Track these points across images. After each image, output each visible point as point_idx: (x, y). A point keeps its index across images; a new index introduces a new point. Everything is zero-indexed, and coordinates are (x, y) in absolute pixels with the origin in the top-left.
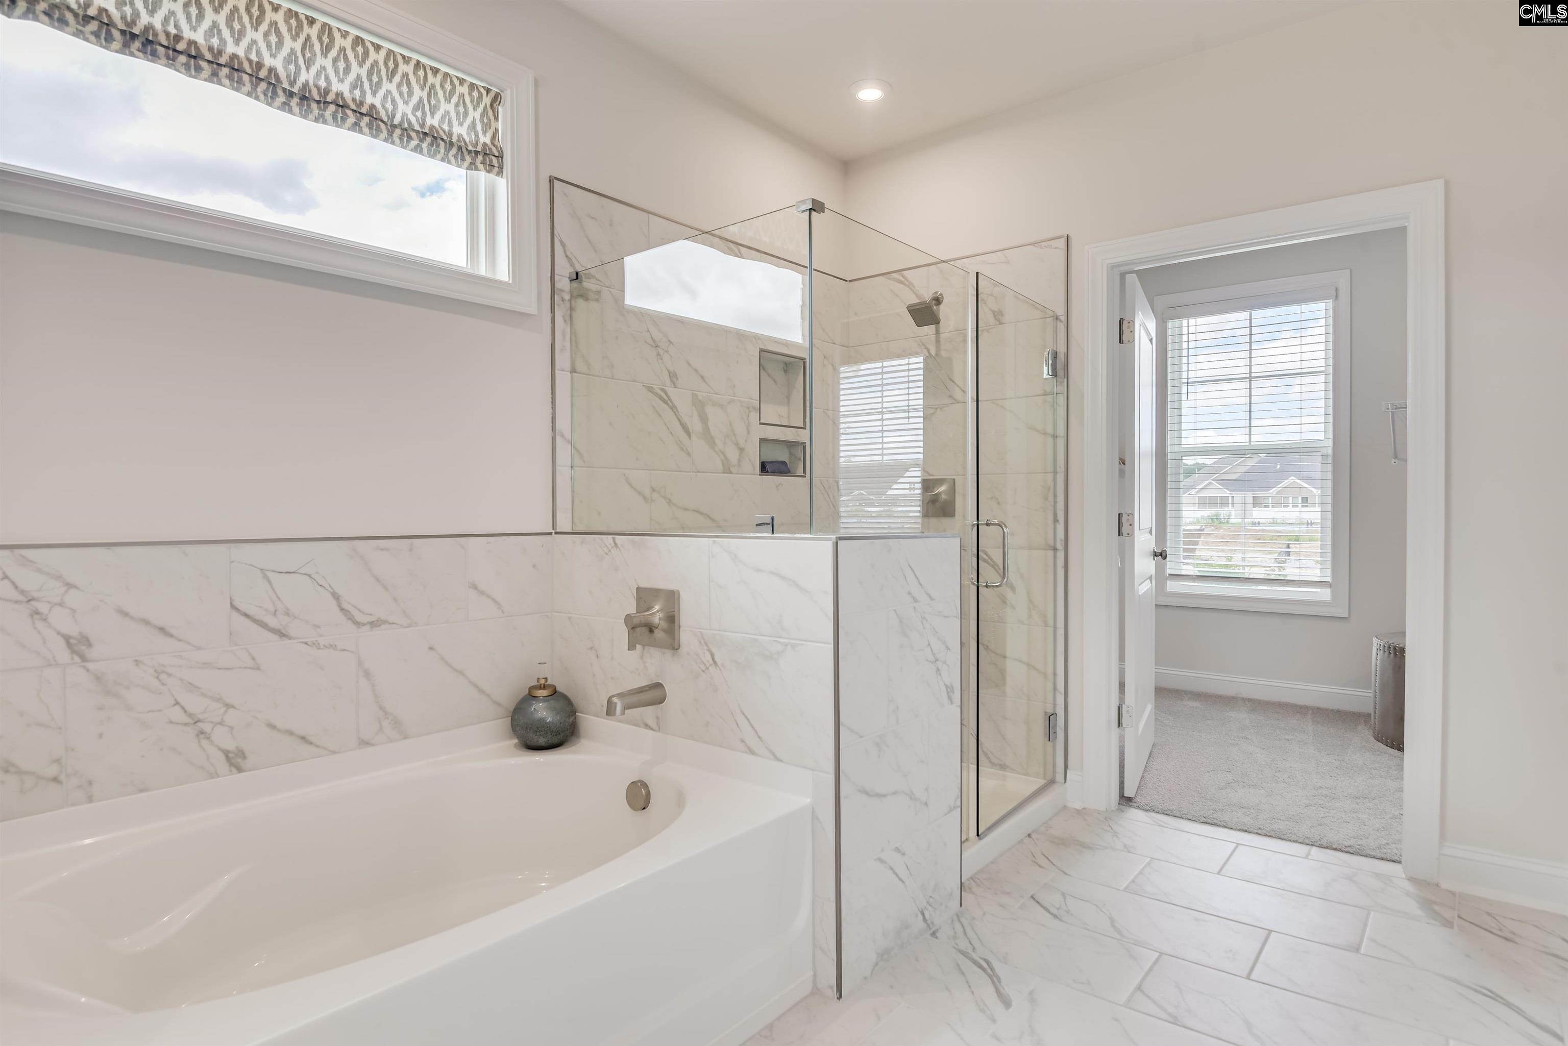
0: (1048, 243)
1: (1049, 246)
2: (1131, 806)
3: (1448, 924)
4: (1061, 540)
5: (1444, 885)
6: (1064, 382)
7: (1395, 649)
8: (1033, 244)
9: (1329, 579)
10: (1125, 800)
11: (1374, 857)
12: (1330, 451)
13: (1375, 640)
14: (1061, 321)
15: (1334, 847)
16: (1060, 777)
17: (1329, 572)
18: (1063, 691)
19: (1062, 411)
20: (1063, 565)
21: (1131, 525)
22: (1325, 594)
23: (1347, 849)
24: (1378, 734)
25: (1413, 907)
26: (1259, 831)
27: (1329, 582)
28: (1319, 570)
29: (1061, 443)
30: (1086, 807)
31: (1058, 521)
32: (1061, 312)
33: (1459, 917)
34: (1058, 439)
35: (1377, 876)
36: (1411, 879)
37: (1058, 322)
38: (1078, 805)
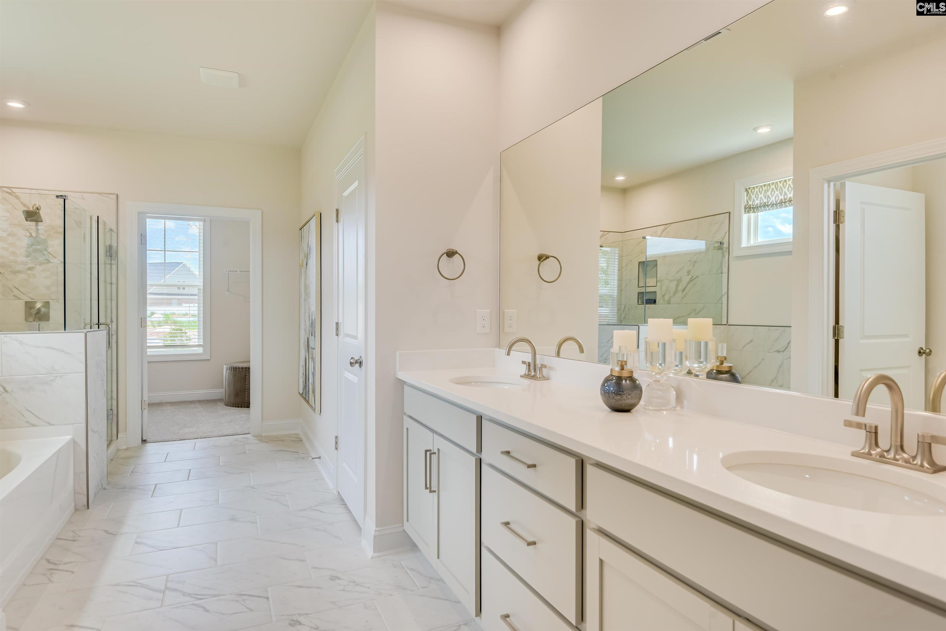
0: (107, 195)
1: (107, 196)
2: (147, 443)
3: (268, 442)
4: (115, 330)
5: (263, 435)
6: (116, 259)
7: (234, 368)
8: (99, 193)
9: (202, 343)
10: (144, 441)
11: (241, 434)
12: (202, 287)
13: (224, 366)
14: (114, 232)
15: (228, 435)
16: (114, 437)
17: (202, 340)
18: (116, 399)
19: (114, 272)
20: (116, 342)
21: (145, 323)
22: (200, 350)
23: (232, 435)
24: (227, 403)
25: (256, 441)
26: (201, 437)
27: (202, 345)
28: (197, 340)
29: (114, 287)
30: (128, 447)
31: (113, 322)
32: (114, 228)
33: (269, 440)
34: (113, 285)
35: (244, 438)
36: (254, 436)
37: (113, 232)
38: (124, 447)
